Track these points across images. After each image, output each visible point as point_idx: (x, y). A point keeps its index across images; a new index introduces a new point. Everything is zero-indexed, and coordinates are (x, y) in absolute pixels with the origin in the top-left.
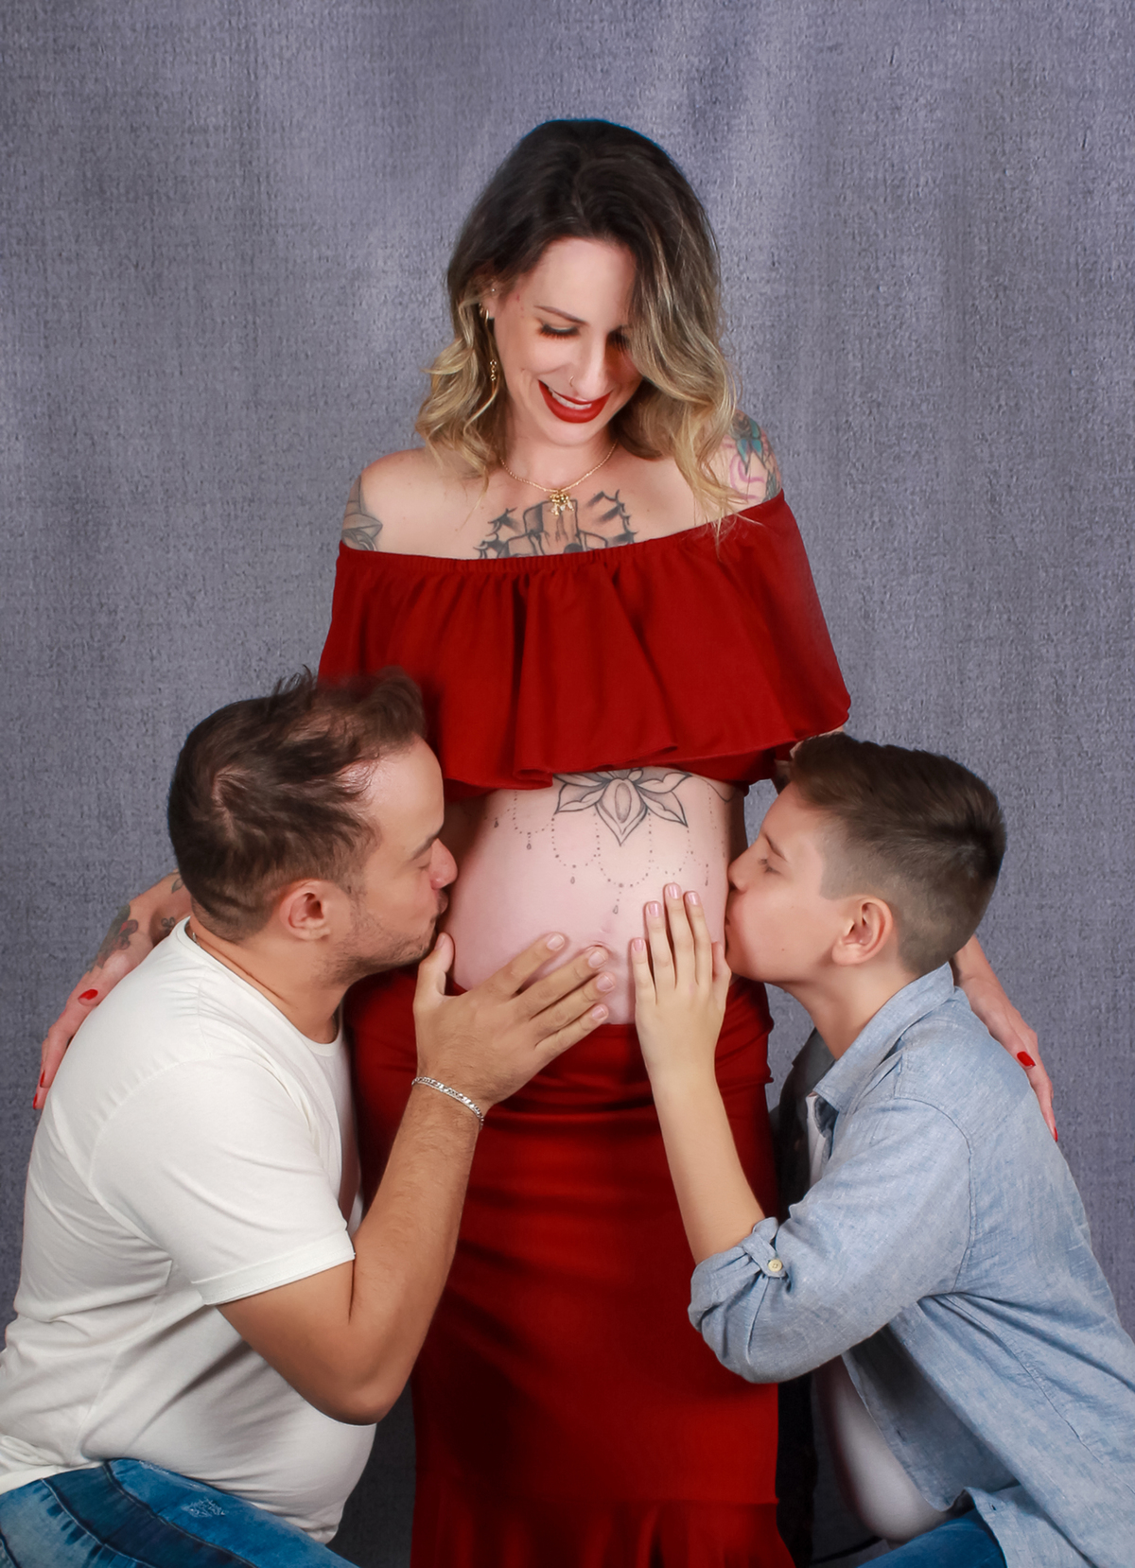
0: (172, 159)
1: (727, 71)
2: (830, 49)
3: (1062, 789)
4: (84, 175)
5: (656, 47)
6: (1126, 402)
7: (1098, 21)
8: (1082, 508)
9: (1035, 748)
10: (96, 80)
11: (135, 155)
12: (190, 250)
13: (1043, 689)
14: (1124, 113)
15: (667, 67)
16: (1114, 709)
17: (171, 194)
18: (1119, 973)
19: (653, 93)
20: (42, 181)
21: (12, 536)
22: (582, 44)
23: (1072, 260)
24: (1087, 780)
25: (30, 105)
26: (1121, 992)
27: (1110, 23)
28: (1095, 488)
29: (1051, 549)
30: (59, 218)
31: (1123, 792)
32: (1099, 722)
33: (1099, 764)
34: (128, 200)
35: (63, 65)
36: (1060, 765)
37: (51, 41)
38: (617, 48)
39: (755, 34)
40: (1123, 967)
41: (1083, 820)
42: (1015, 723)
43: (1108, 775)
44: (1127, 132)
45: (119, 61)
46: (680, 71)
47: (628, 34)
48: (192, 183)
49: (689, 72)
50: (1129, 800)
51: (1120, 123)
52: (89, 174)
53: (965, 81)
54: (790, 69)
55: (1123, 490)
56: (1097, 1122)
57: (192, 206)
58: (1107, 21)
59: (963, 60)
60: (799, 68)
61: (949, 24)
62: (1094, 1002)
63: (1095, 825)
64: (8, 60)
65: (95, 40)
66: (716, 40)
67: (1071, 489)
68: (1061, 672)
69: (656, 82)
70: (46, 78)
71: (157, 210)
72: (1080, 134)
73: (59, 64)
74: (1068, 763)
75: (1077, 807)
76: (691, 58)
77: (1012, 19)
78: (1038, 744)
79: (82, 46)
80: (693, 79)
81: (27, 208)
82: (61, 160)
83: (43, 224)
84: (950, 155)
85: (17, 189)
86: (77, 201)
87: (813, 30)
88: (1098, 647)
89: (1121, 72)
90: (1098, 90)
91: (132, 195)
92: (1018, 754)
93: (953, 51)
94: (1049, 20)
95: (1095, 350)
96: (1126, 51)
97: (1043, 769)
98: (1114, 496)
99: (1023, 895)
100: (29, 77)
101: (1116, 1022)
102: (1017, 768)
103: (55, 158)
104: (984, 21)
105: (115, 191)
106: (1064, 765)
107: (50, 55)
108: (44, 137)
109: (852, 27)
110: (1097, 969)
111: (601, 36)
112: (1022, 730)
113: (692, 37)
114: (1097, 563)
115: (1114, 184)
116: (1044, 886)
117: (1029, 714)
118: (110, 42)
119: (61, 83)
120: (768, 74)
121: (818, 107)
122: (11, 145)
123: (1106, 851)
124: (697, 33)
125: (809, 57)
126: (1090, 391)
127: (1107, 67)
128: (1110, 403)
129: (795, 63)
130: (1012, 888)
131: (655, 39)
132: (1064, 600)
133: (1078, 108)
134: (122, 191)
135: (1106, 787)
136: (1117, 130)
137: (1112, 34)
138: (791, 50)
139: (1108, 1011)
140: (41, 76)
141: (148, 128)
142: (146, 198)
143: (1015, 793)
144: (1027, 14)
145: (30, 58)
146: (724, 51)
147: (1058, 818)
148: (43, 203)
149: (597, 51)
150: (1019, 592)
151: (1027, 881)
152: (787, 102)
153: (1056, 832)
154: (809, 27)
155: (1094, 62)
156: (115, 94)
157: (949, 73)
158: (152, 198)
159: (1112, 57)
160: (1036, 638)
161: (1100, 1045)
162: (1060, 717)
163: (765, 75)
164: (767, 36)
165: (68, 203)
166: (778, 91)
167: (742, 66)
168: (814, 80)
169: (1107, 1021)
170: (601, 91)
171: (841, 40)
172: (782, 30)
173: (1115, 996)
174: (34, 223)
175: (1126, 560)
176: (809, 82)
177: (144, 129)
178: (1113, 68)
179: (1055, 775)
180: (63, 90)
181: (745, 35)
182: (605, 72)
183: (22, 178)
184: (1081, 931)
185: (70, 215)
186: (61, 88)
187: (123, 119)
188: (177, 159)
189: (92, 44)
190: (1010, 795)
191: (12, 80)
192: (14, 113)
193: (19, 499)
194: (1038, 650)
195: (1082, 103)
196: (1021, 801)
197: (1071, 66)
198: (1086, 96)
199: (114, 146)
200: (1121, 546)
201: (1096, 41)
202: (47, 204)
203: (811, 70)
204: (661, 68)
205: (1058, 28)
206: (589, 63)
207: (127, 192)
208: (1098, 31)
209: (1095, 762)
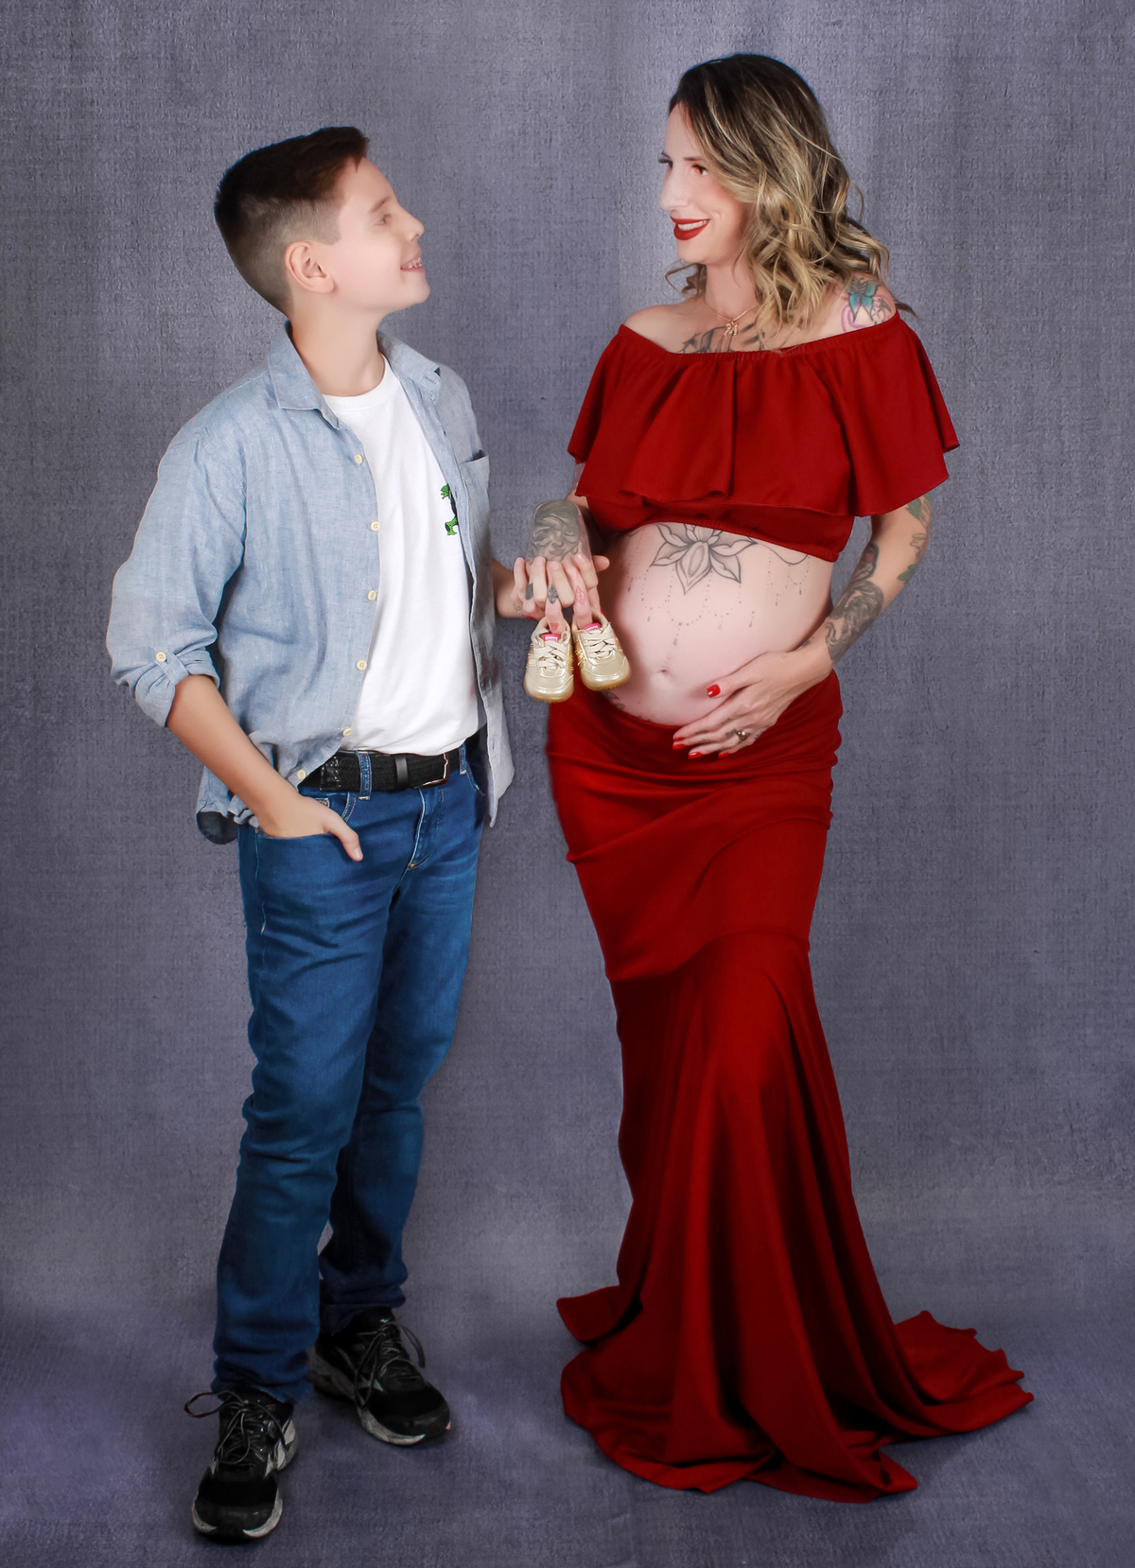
0: (380, 88)
1: (762, 36)
2: (834, 24)
3: (983, 534)
4: (319, 98)
5: (714, 19)
6: (1032, 269)
7: (1016, 10)
8: (1001, 341)
9: (966, 505)
10: (329, 33)
11: (355, 85)
12: (390, 150)
13: (972, 464)
14: (1033, 73)
15: (722, 33)
16: (1020, 479)
17: (379, 113)
18: (1020, 661)
19: (712, 50)
20: (290, 101)
21: (262, 343)
22: (664, 16)
23: (996, 171)
24: (1001, 528)
25: (283, 49)
26: (1021, 674)
27: (1025, 12)
28: (1010, 327)
29: (979, 368)
30: (301, 126)
31: (1025, 536)
32: (1009, 488)
33: (1009, 517)
34: (348, 115)
35: (307, 23)
36: (982, 516)
37: (299, 7)
38: (688, 19)
39: (783, 13)
40: (1023, 657)
41: (997, 556)
42: (952, 487)
43: (1016, 524)
44: (1035, 86)
45: (345, 21)
46: (731, 36)
47: (695, 10)
48: (393, 105)
49: (737, 36)
50: (1029, 542)
51: (1030, 80)
52: (322, 97)
53: (926, 47)
54: (806, 36)
55: (1029, 329)
56: (1003, 764)
57: (393, 120)
58: (1022, 10)
59: (925, 34)
60: (812, 36)
61: (916, 8)
62: (1002, 681)
63: (1006, 559)
64: (269, 19)
65: (329, 6)
66: (755, 15)
67: (993, 327)
68: (984, 453)
69: (714, 43)
70: (295, 32)
71: (368, 122)
72: (1004, 85)
73: (304, 22)
74: (988, 516)
75: (994, 546)
76: (738, 27)
77: (958, 7)
78: (968, 502)
79: (320, 10)
80: (740, 41)
81: (279, 119)
82: (304, 87)
83: (290, 130)
84: (915, 97)
85: (273, 107)
86: (313, 115)
87: (822, 11)
88: (1010, 437)
89: (1031, 45)
90: (1016, 57)
91: (351, 112)
92: (953, 508)
93: (918, 27)
94: (983, 8)
95: (1011, 233)
96: (1035, 31)
97: (971, 519)
98: (1022, 333)
99: (955, 606)
100: (284, 31)
101: (1017, 695)
102: (953, 518)
103: (300, 85)
104: (939, 8)
105: (340, 109)
106: (986, 517)
107: (298, 17)
108: (292, 71)
109: (849, 10)
110: (1005, 658)
111: (677, 11)
112: (957, 492)
113: (739, 13)
114: (1010, 379)
115: (1026, 121)
116: (969, 600)
117: (962, 481)
118: (340, 8)
119: (305, 35)
120: (791, 40)
121: (824, 63)
122: (269, 76)
123: (1013, 577)
124: (742, 10)
125: (819, 29)
126: (1008, 261)
127: (1023, 42)
128: (1021, 269)
129: (809, 32)
130: (948, 601)
131: (714, 13)
132: (987, 403)
133: (1002, 68)
134: (345, 109)
135: (1014, 533)
136: (1029, 84)
137: (1026, 19)
138: (807, 24)
139: (1012, 687)
140: (292, 30)
141: (364, 67)
142: (361, 114)
143: (951, 536)
144: (968, 4)
145: (284, 18)
146: (761, 23)
147: (980, 553)
148: (290, 116)
149: (674, 21)
150: (956, 397)
151: (958, 596)
152: (803, 59)
153: (979, 563)
154: (819, 9)
155: (1013, 38)
156: (342, 44)
157: (915, 42)
158: (365, 114)
159: (1026, 34)
160: (968, 429)
161: (1006, 711)
162: (983, 484)
163: (788, 41)
164: (791, 14)
165: (307, 116)
166: (797, 51)
167: (773, 33)
168: (822, 45)
169: (1011, 695)
170: (676, 48)
171: (841, 18)
172: (801, 10)
173: (1017, 677)
174: (284, 130)
175: (1030, 377)
176: (818, 46)
177: (361, 67)
178: (1027, 42)
179: (979, 524)
180: (307, 39)
181: (776, 12)
182: (679, 35)
183: (276, 99)
184: (995, 631)
185: (309, 124)
186: (305, 38)
187: (347, 61)
188: (383, 88)
189: (327, 9)
190: (948, 537)
191: (271, 33)
192: (272, 55)
193: (268, 318)
194: (969, 437)
195: (1005, 65)
196: (956, 541)
197: (998, 39)
198: (1008, 60)
199: (340, 79)
200: (1027, 367)
201: (1015, 23)
202: (293, 117)
203: (820, 39)
204: (717, 34)
205: (989, 14)
206: (668, 29)
207: (348, 110)
208: (1016, 17)
209: (1006, 515)
